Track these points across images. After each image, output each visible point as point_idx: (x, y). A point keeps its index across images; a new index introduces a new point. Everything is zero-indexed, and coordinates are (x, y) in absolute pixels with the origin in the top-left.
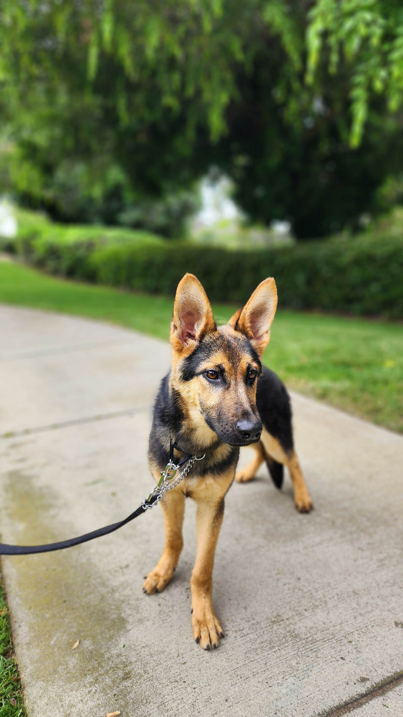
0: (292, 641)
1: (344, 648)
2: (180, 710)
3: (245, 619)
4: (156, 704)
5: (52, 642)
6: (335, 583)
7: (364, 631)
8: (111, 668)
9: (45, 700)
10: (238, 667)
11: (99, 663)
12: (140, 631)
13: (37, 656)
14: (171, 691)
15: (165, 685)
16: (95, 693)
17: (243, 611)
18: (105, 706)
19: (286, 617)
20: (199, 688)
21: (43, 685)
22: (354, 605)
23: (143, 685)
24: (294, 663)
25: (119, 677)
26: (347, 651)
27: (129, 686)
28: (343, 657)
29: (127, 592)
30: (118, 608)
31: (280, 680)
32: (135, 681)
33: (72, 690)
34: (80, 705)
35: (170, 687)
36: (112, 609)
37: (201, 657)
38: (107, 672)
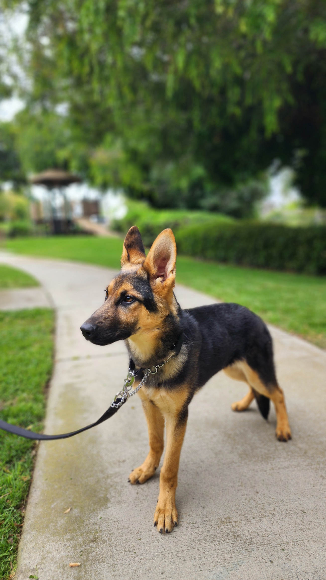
0: (233, 540)
1: (276, 553)
2: (124, 572)
3: (200, 516)
4: (108, 564)
5: (53, 506)
6: (288, 501)
7: (299, 544)
8: (86, 531)
9: (33, 544)
10: (181, 550)
11: (79, 527)
12: (116, 510)
13: (39, 513)
14: (123, 557)
15: (120, 552)
16: (68, 547)
17: (201, 508)
18: (71, 558)
19: (235, 520)
20: (145, 559)
21: (35, 534)
22: (298, 521)
23: (104, 549)
24: (228, 556)
25: (89, 540)
26: (277, 556)
27: (93, 547)
28: (272, 560)
29: (117, 480)
30: (107, 490)
31: (211, 567)
32: (99, 545)
33: (53, 542)
34: (55, 553)
35: (123, 554)
36: (102, 490)
37: (155, 537)
38: (82, 534)
